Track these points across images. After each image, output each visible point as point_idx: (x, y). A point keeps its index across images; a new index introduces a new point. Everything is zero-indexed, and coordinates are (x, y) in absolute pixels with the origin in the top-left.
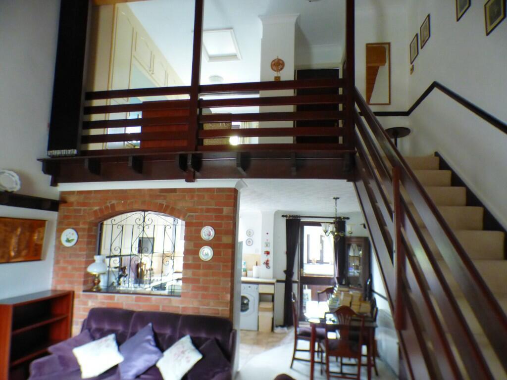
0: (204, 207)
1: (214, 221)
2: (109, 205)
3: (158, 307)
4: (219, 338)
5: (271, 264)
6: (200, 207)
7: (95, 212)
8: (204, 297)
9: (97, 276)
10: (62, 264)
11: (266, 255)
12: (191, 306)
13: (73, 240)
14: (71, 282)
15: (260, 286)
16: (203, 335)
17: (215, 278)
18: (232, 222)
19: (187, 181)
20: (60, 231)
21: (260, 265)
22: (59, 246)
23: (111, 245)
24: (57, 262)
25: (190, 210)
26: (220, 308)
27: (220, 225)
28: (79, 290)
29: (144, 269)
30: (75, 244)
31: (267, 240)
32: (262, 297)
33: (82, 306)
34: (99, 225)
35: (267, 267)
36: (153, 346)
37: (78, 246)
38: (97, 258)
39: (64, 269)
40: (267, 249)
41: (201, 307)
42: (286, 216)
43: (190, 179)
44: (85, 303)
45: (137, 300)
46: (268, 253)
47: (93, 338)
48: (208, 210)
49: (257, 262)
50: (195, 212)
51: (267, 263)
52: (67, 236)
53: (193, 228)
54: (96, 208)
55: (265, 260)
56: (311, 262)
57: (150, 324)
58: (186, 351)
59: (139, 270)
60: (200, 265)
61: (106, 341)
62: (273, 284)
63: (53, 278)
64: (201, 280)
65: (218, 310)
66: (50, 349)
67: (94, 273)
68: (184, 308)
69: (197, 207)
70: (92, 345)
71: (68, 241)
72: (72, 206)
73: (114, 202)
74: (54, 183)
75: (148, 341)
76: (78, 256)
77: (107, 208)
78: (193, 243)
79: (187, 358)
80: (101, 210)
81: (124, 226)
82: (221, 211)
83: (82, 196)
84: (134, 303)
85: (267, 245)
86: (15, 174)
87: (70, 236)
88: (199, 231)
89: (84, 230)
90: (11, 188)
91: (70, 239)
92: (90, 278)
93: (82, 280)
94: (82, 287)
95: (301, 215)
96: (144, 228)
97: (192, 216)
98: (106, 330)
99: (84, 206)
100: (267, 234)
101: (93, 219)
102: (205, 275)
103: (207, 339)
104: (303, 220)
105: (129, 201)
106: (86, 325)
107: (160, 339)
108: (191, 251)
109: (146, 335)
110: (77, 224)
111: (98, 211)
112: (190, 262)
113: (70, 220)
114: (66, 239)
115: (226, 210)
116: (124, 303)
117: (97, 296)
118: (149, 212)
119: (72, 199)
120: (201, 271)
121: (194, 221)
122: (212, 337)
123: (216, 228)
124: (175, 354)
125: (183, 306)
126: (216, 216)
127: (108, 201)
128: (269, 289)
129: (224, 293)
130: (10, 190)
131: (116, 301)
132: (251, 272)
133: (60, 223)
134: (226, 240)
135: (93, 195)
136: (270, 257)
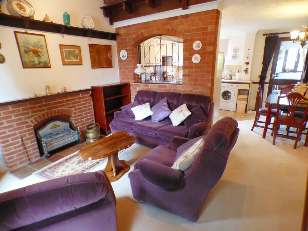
0: (195, 28)
1: (201, 37)
2: (140, 33)
3: (170, 90)
4: (203, 106)
5: (249, 71)
6: (192, 28)
7: (134, 39)
8: (195, 84)
9: (139, 75)
10: (122, 70)
11: (246, 65)
12: (188, 90)
13: (125, 56)
14: (128, 79)
15: (240, 85)
16: (194, 104)
17: (201, 74)
18: (213, 36)
19: (183, 9)
20: (119, 52)
21: (241, 72)
22: (120, 60)
23: (145, 58)
24: (120, 69)
25: (186, 31)
26: (205, 91)
27: (206, 39)
28: (132, 82)
29: (167, 75)
30: (127, 59)
31: (248, 54)
32: (240, 92)
33: (134, 90)
34: (138, 47)
35: (246, 73)
36: (167, 108)
37: (128, 60)
38: (138, 65)
39: (124, 72)
40: (247, 61)
41: (194, 90)
42: (267, 34)
43: (185, 7)
44: (136, 89)
45: (159, 86)
46: (248, 63)
47: (140, 104)
48: (198, 30)
49: (239, 70)
50: (190, 32)
51: (246, 71)
52: (122, 54)
53: (188, 43)
54: (134, 36)
55: (245, 68)
56: (286, 71)
57: (166, 98)
58: (183, 110)
59: (165, 75)
60: (193, 66)
61: (145, 105)
62: (249, 83)
63: (120, 77)
64: (193, 75)
65: (204, 92)
66: (121, 108)
67: (138, 73)
68: (184, 91)
69: (190, 28)
70: (139, 106)
71: (124, 57)
72: (122, 37)
73: (143, 31)
74: (111, 23)
75: (165, 105)
76: (129, 65)
77: (139, 35)
78: (188, 52)
79: (183, 114)
80: (136, 37)
81: (150, 46)
82: (206, 29)
83: (126, 29)
84: (158, 88)
85: (248, 58)
86: (91, 18)
87: (124, 54)
88: (192, 45)
89: (129, 50)
90: (90, 27)
91: (124, 56)
92: (136, 77)
93: (133, 77)
94: (133, 81)
95: (279, 32)
96: (161, 46)
97: (187, 35)
98: (145, 101)
99: (128, 36)
100: (249, 49)
101: (133, 43)
102: (196, 72)
103: (195, 106)
104: (280, 36)
105: (150, 29)
106: (136, 98)
107: (171, 105)
108: (187, 58)
109: (163, 103)
110: (126, 47)
111: (135, 38)
112: (187, 65)
113: (123, 45)
114: (122, 56)
115: (210, 28)
116: (153, 88)
117: (140, 85)
118: (163, 36)
119: (122, 32)
120: (193, 70)
121: (189, 38)
122: (199, 105)
123: (203, 42)
124: (178, 112)
125: (184, 90)
126: (203, 33)
127: (139, 31)
128: (246, 87)
129: (207, 82)
130: (90, 28)
131: (149, 87)
132: (234, 76)
133: (118, 47)
134: (209, 49)
135: (131, 28)
136: (249, 66)
